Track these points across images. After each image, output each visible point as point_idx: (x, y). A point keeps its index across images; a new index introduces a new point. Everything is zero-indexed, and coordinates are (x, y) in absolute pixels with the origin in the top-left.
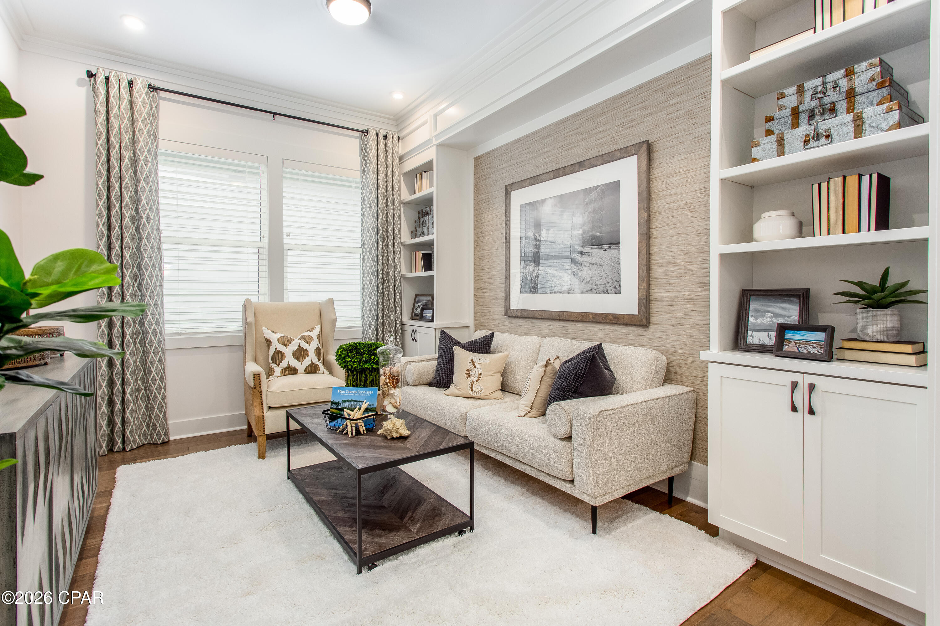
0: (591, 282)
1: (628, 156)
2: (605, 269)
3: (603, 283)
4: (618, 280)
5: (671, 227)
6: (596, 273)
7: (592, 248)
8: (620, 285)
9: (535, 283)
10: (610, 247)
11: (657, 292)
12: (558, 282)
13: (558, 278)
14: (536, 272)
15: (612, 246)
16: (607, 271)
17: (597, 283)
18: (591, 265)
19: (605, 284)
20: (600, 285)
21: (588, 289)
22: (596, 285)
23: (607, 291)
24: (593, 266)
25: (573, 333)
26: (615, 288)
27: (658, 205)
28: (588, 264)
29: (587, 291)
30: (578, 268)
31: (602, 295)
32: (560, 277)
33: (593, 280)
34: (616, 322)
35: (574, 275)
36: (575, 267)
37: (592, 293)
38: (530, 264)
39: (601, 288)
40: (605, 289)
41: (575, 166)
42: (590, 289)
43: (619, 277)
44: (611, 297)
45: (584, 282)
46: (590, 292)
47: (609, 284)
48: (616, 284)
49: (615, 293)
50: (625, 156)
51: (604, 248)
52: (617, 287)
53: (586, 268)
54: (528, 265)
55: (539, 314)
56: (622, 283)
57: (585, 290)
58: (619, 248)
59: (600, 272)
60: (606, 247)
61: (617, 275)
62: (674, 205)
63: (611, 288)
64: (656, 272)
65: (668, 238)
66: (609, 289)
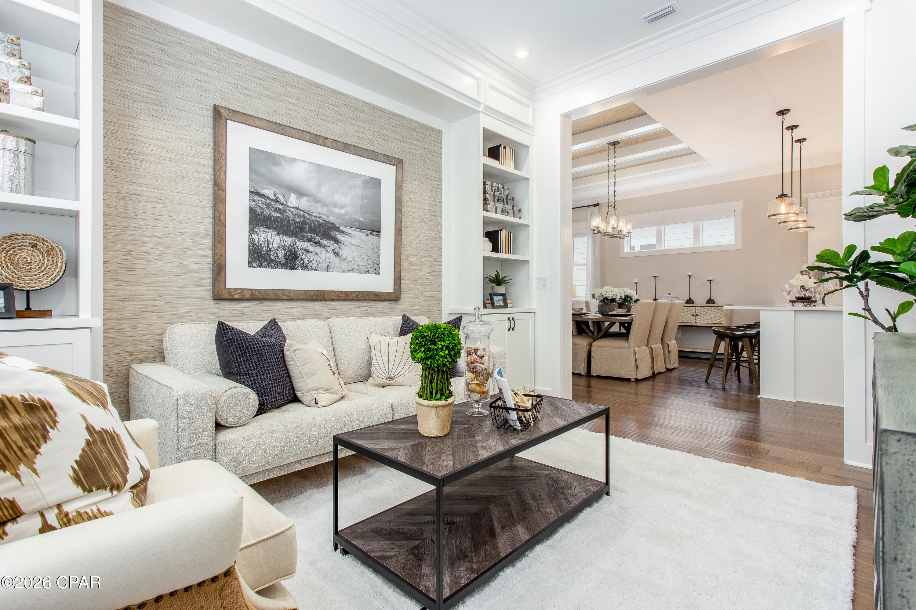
0: (353, 262)
1: (389, 164)
2: (367, 252)
3: (365, 265)
4: (378, 263)
5: (412, 229)
6: (358, 254)
7: (354, 230)
8: (379, 268)
9: (277, 256)
10: (372, 233)
11: (405, 275)
12: (312, 259)
13: (313, 253)
14: (279, 242)
15: (374, 233)
16: (368, 254)
17: (359, 263)
18: (353, 246)
19: (366, 265)
20: (362, 265)
21: (349, 268)
22: (358, 266)
23: (368, 271)
24: (355, 247)
25: (329, 313)
26: (375, 269)
27: (406, 210)
28: (351, 245)
29: (349, 271)
30: (339, 247)
31: (364, 275)
32: (317, 254)
33: (355, 261)
34: (377, 299)
35: (335, 253)
36: (335, 245)
37: (354, 272)
38: (268, 230)
39: (363, 269)
40: (366, 270)
41: (339, 143)
42: (352, 268)
43: (379, 260)
44: (372, 277)
45: (345, 261)
46: (352, 271)
47: (371, 266)
48: (376, 266)
49: (376, 274)
50: (387, 162)
51: (366, 233)
52: (377, 269)
53: (348, 248)
54: (264, 231)
55: (285, 295)
56: (381, 266)
57: (346, 269)
58: (379, 236)
59: (362, 253)
60: (369, 232)
61: (377, 259)
62: (413, 214)
63: (372, 269)
64: (404, 260)
65: (409, 237)
66: (370, 270)
